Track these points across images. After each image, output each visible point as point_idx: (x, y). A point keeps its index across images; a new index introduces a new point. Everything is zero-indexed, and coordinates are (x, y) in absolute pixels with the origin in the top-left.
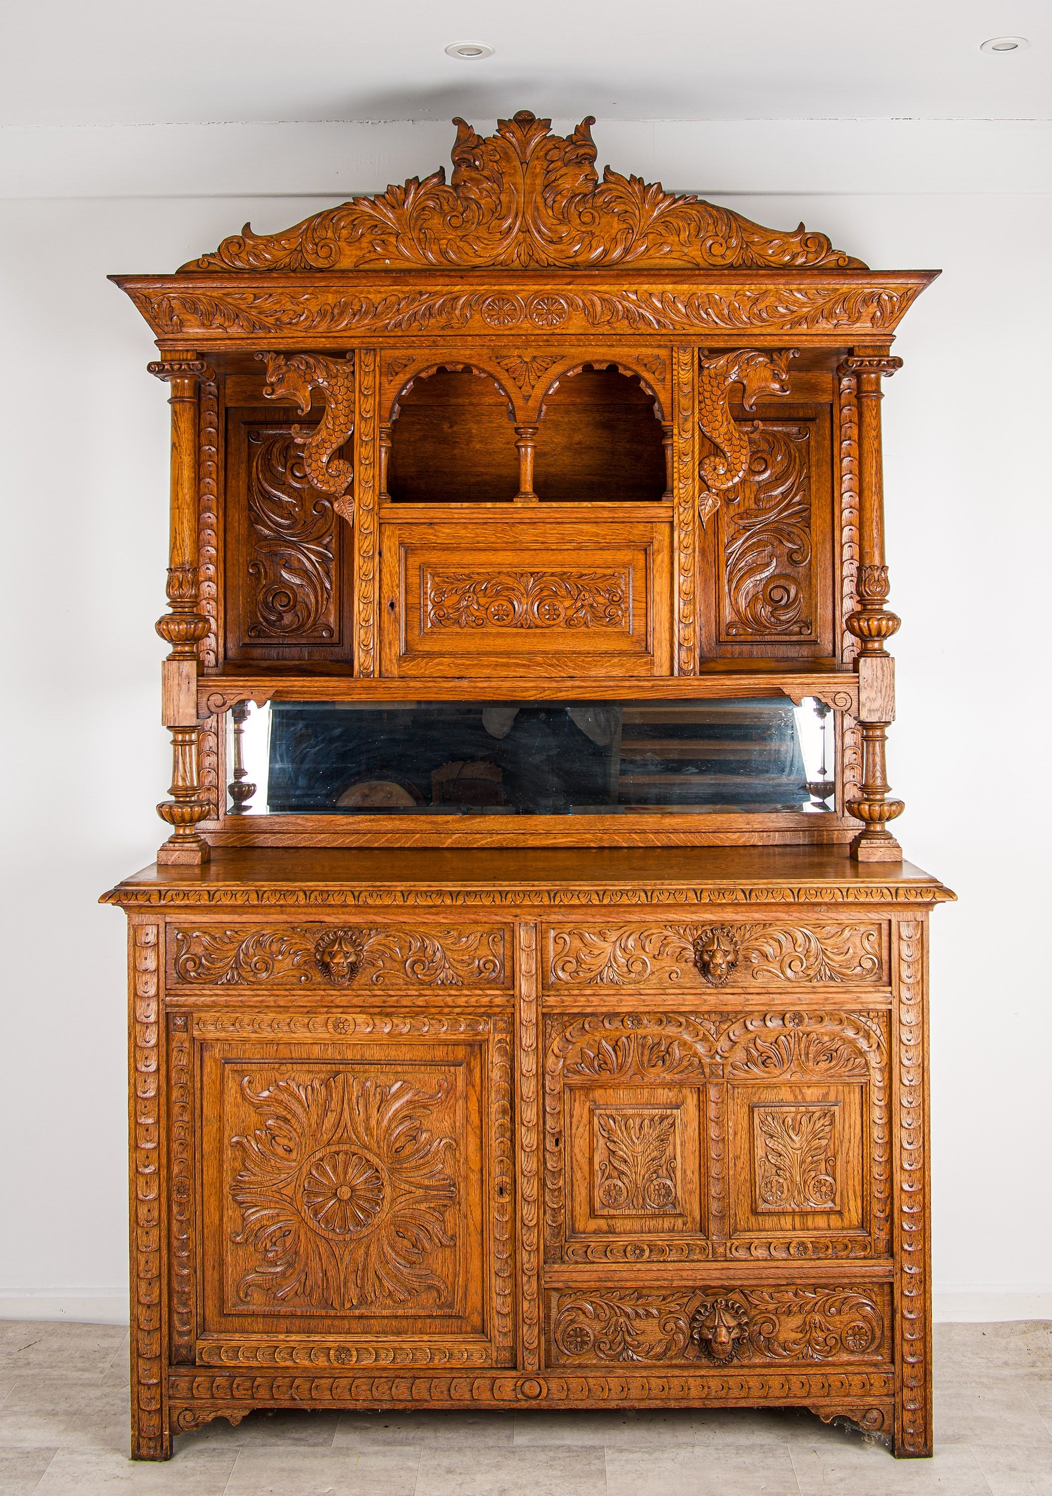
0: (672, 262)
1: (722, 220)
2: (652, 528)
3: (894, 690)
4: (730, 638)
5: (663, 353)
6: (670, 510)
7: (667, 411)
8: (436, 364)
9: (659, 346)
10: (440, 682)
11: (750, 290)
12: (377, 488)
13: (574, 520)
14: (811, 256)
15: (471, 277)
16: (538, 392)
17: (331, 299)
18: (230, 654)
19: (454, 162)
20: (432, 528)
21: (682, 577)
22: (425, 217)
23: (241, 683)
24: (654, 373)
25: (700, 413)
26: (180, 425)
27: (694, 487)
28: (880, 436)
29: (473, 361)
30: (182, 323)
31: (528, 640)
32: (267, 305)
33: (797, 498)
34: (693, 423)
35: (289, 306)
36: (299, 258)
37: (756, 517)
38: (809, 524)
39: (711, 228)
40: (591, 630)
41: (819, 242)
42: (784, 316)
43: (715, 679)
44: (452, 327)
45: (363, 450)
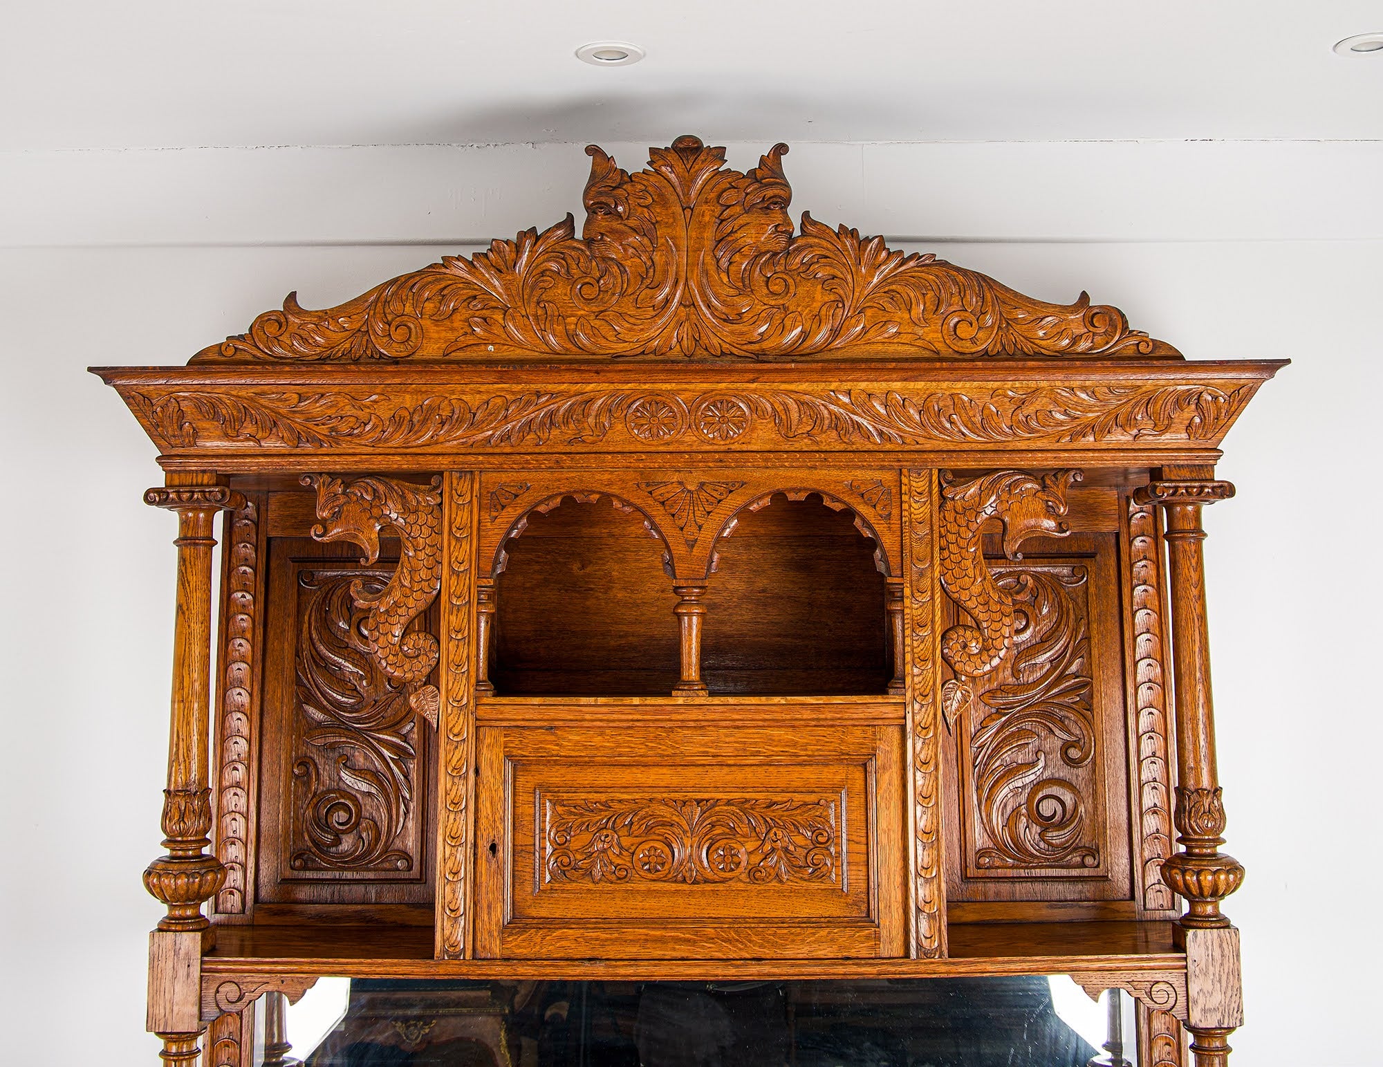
0: (901, 348)
1: (971, 288)
2: (874, 734)
3: (1239, 979)
4: (981, 872)
5: (888, 477)
6: (900, 708)
7: (894, 562)
8: (561, 494)
9: (882, 468)
10: (562, 967)
11: (1014, 386)
12: (473, 674)
13: (760, 723)
14: (1097, 339)
15: (609, 371)
16: (707, 536)
17: (409, 401)
18: (263, 893)
19: (587, 208)
20: (553, 734)
21: (919, 808)
22: (545, 285)
23: (267, 967)
24: (874, 506)
25: (942, 565)
26: (190, 578)
27: (934, 673)
28: (1204, 595)
29: (615, 490)
30: (196, 433)
31: (693, 901)
32: (317, 409)
33: (1074, 668)
34: (933, 580)
35: (349, 411)
36: (364, 343)
37: (1015, 695)
38: (1091, 705)
39: (956, 299)
40: (786, 886)
41: (1111, 320)
42: (1061, 424)
43: (972, 963)
44: (583, 441)
45: (453, 618)
